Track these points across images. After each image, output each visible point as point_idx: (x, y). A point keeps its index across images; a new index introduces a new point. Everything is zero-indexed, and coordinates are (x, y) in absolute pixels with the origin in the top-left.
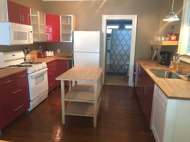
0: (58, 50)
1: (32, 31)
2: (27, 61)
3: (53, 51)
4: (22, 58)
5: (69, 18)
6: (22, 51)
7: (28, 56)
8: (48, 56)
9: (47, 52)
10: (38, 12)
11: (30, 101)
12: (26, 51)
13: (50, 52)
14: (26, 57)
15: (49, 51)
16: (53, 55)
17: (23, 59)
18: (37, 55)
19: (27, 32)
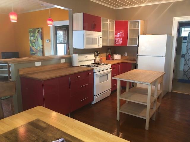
0: (125, 53)
1: (102, 36)
2: (96, 62)
3: (120, 55)
4: (92, 60)
5: (137, 23)
6: (93, 54)
7: (98, 58)
8: (115, 58)
9: (115, 55)
10: (109, 20)
11: (94, 96)
12: (96, 54)
13: (118, 55)
14: (96, 59)
15: (116, 54)
16: (120, 58)
17: (94, 60)
18: (106, 57)
19: (97, 37)
